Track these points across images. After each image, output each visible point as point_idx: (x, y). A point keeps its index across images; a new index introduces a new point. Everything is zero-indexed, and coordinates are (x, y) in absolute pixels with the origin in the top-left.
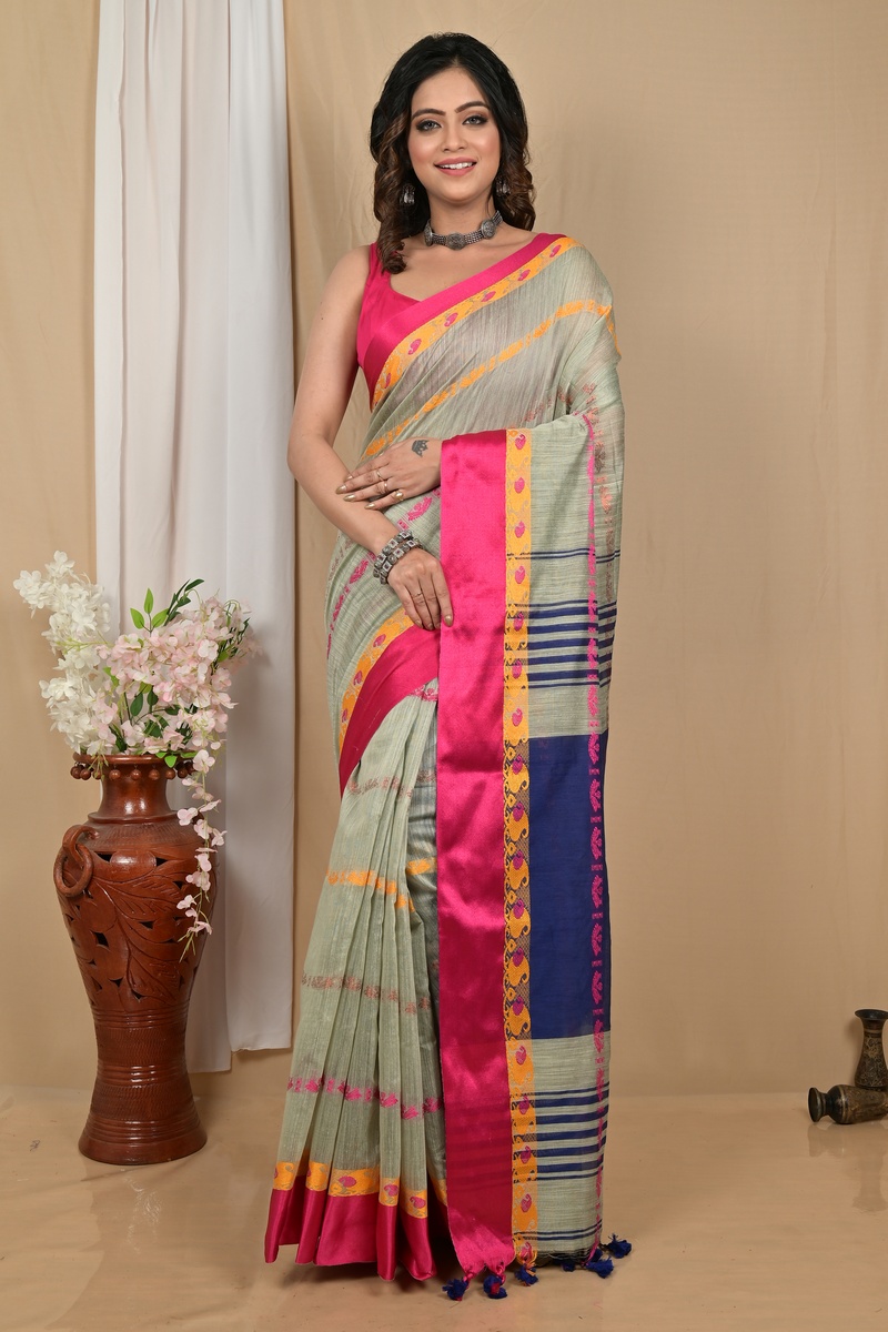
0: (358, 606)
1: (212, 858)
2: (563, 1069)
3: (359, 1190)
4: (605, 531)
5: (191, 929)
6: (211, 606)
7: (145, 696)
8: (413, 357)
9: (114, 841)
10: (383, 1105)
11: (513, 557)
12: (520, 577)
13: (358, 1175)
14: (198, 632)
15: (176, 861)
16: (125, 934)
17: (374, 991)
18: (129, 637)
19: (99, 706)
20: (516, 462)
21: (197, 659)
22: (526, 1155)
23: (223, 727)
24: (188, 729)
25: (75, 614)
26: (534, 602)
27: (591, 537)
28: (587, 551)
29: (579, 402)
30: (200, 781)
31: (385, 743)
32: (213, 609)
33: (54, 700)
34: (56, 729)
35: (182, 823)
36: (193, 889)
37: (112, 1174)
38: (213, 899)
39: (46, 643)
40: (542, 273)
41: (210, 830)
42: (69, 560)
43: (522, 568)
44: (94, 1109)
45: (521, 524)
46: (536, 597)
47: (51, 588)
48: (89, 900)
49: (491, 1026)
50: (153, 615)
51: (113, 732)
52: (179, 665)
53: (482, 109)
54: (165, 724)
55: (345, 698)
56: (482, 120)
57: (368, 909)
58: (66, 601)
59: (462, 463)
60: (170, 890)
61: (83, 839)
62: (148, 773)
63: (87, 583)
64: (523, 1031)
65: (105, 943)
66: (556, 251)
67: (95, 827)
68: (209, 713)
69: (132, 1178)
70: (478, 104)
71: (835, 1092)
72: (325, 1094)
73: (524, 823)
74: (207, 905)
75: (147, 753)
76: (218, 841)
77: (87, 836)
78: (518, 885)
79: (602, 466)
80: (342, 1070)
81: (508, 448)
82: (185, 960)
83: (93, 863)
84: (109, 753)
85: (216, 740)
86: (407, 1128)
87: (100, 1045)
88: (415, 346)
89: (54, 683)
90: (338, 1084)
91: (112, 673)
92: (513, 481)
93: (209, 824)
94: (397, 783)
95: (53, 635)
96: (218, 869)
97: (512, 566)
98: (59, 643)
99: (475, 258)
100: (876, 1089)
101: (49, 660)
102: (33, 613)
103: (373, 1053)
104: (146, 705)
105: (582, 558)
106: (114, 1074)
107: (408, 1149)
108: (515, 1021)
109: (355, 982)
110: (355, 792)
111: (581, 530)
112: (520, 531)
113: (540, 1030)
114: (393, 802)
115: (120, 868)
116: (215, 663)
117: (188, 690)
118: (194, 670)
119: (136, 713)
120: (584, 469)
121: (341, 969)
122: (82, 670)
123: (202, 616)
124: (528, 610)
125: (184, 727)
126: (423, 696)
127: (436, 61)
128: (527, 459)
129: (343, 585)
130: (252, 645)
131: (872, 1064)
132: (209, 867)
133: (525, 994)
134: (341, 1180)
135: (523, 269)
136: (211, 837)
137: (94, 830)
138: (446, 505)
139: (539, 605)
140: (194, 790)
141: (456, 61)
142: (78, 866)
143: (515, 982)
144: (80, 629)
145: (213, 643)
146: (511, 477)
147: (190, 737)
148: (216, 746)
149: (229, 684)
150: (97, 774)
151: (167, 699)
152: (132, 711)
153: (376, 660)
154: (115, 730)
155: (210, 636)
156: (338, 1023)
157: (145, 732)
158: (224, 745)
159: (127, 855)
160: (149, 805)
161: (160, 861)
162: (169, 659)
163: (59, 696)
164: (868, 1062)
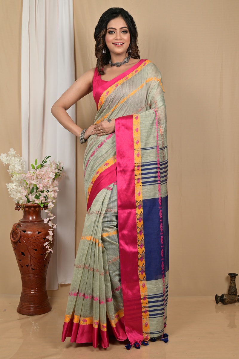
0: (93, 163)
1: (53, 232)
2: (155, 288)
3: (87, 323)
4: (161, 141)
5: (47, 251)
6: (53, 163)
7: (35, 188)
8: (107, 96)
9: (26, 227)
10: (94, 300)
11: (136, 150)
12: (138, 155)
13: (87, 319)
14: (49, 170)
15: (43, 233)
16: (29, 252)
17: (92, 269)
18: (31, 172)
19: (22, 190)
20: (136, 124)
21: (49, 178)
22: (146, 312)
23: (56, 196)
24: (47, 197)
25: (16, 165)
26: (142, 162)
27: (158, 143)
28: (157, 147)
29: (153, 106)
30: (50, 211)
31: (97, 201)
32: (53, 164)
33: (10, 189)
34: (11, 197)
35: (45, 222)
36: (48, 240)
37: (26, 318)
38: (53, 243)
39: (8, 173)
40: (141, 70)
41: (52, 224)
42: (14, 151)
43: (138, 153)
44: (21, 300)
45: (138, 141)
46: (143, 160)
47: (9, 158)
48: (20, 243)
49: (135, 278)
50: (37, 165)
51: (26, 197)
52: (44, 179)
53: (127, 29)
54: (40, 195)
55: (88, 189)
56: (126, 32)
57: (91, 247)
58: (13, 162)
59: (121, 125)
60: (42, 241)
61: (18, 227)
62: (36, 209)
63: (19, 157)
64: (144, 279)
65: (24, 255)
66: (145, 64)
67: (21, 223)
68: (52, 192)
69: (31, 319)
70: (126, 27)
71: (223, 296)
72: (78, 297)
73: (142, 223)
74: (52, 245)
75: (36, 203)
76: (55, 227)
77: (19, 226)
78: (141, 240)
79: (160, 123)
80: (83, 290)
81: (133, 120)
82: (46, 259)
83: (21, 233)
84: (25, 203)
85: (54, 200)
86: (101, 306)
87: (22, 283)
88: (107, 93)
89: (10, 184)
90: (82, 294)
91: (26, 181)
92: (135, 129)
93: (52, 223)
94: (100, 212)
95: (10, 171)
96: (55, 235)
97: (136, 152)
98: (11, 173)
99: (123, 68)
100: (234, 295)
101: (9, 178)
102: (4, 165)
103: (92, 286)
104: (35, 190)
105: (155, 149)
106: (26, 291)
107: (101, 312)
108: (142, 276)
109: (87, 267)
110: (89, 214)
111: (155, 141)
112: (137, 143)
113: (148, 278)
114: (98, 217)
115: (28, 235)
116: (54, 179)
117: (47, 186)
118: (48, 181)
119: (32, 192)
120: (155, 124)
121: (83, 263)
122: (18, 181)
123: (50, 166)
124: (141, 164)
125: (46, 196)
126: (108, 189)
127: (115, 15)
128: (139, 122)
129: (89, 157)
130: (64, 174)
131: (233, 288)
132: (52, 234)
133: (144, 269)
134: (83, 320)
135: (136, 70)
136: (53, 226)
137: (21, 224)
138: (117, 136)
139: (144, 163)
140: (48, 213)
141: (120, 15)
142: (17, 234)
143: (141, 266)
144: (17, 169)
145: (53, 173)
146: (134, 128)
147: (47, 199)
148: (54, 201)
149: (58, 184)
150: (22, 209)
151: (41, 189)
152: (31, 192)
153: (96, 178)
154: (27, 197)
155: (52, 171)
156: (82, 278)
157: (35, 198)
158: (56, 201)
159: (30, 231)
160: (36, 218)
161: (39, 233)
162: (41, 178)
163: (11, 188)
164: (231, 288)
